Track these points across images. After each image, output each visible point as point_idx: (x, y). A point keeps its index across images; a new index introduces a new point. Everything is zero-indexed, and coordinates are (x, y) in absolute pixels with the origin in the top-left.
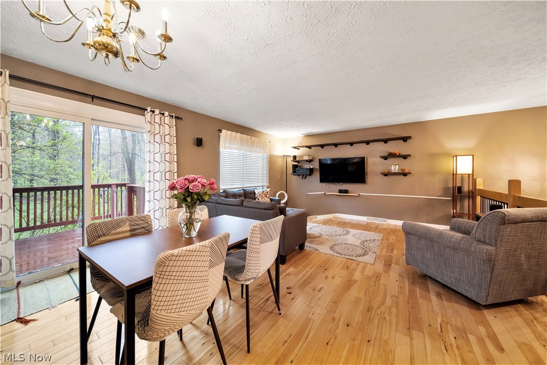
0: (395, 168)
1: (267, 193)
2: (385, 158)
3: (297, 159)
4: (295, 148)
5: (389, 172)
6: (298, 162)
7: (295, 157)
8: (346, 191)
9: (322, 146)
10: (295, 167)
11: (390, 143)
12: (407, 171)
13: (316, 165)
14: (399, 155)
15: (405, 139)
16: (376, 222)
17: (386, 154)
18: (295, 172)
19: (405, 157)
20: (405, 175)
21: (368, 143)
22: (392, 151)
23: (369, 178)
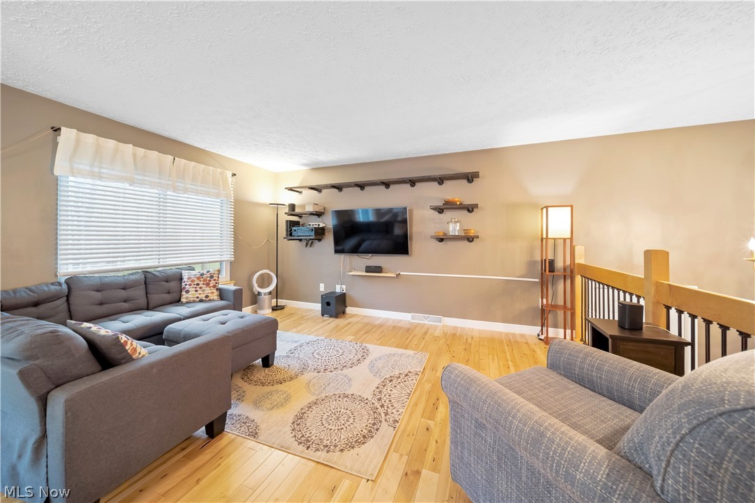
0: (454, 229)
1: (212, 277)
2: (440, 210)
3: (297, 210)
4: (291, 189)
5: (445, 234)
6: (300, 216)
7: (292, 207)
8: (378, 269)
9: (339, 187)
10: (292, 224)
11: (448, 184)
12: (472, 233)
13: (329, 222)
14: (461, 204)
15: (470, 178)
16: (426, 322)
17: (440, 204)
18: (291, 235)
19: (470, 209)
20: (470, 239)
21: (412, 182)
22: (450, 197)
23: (415, 245)
